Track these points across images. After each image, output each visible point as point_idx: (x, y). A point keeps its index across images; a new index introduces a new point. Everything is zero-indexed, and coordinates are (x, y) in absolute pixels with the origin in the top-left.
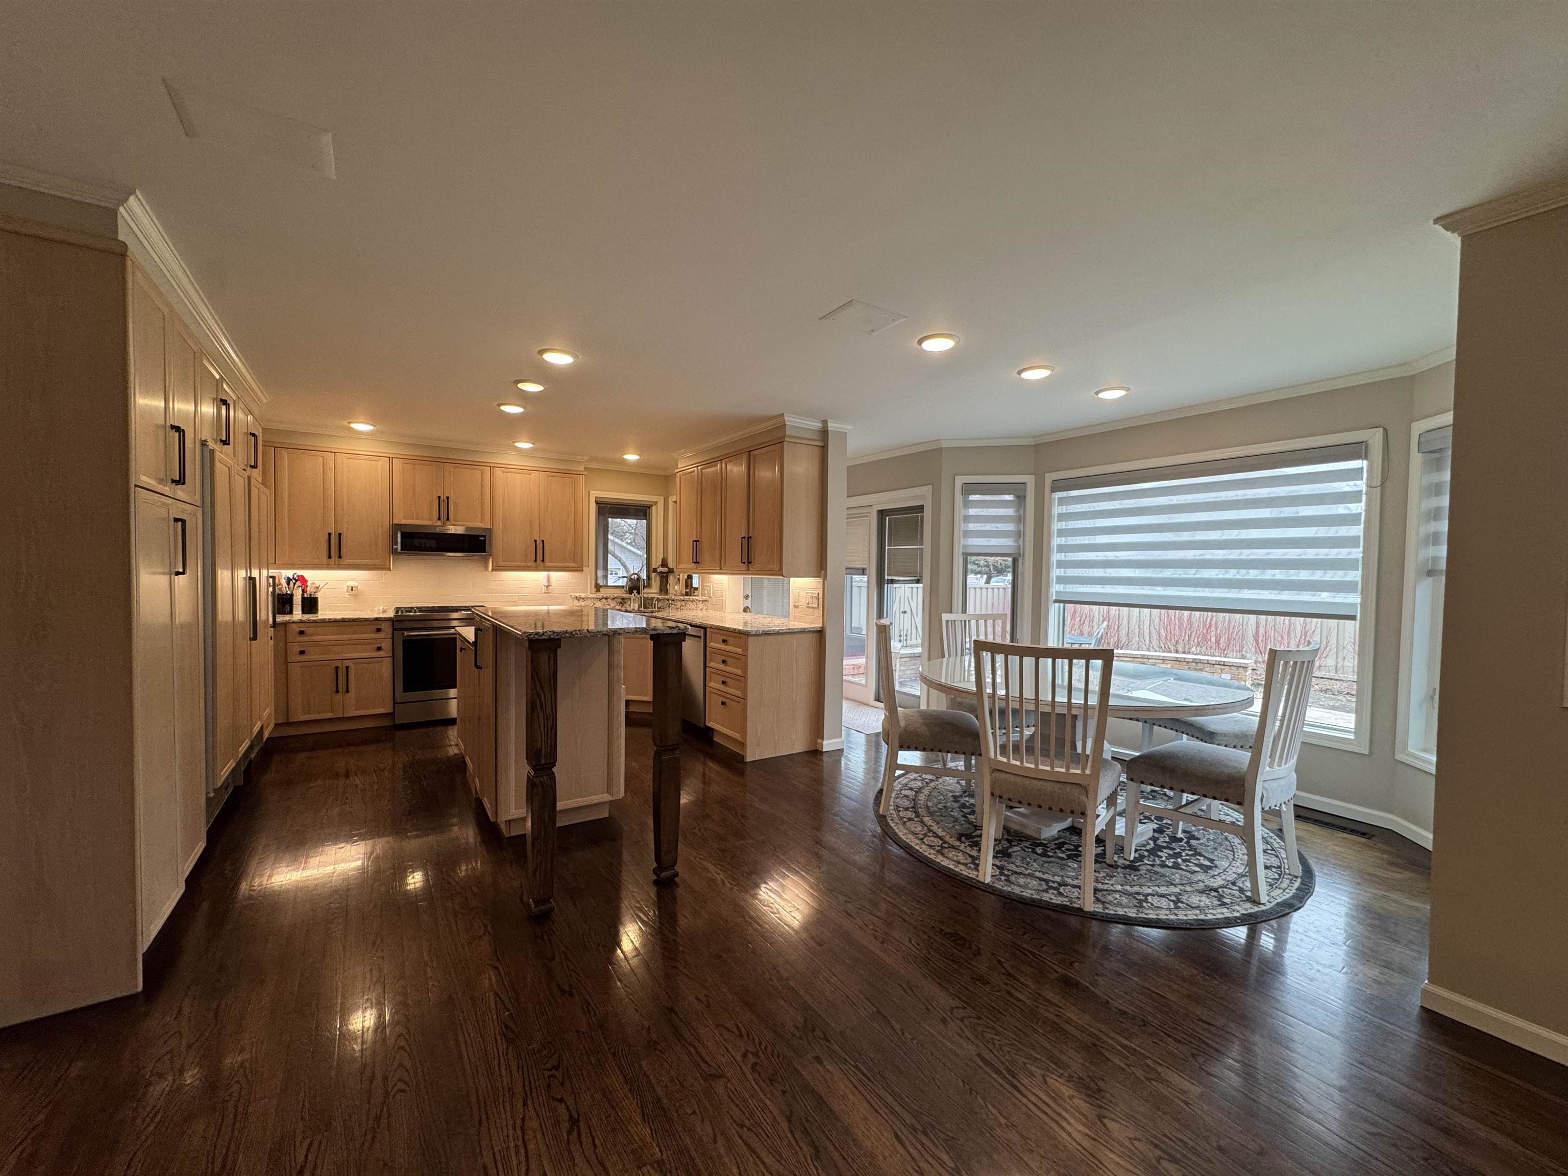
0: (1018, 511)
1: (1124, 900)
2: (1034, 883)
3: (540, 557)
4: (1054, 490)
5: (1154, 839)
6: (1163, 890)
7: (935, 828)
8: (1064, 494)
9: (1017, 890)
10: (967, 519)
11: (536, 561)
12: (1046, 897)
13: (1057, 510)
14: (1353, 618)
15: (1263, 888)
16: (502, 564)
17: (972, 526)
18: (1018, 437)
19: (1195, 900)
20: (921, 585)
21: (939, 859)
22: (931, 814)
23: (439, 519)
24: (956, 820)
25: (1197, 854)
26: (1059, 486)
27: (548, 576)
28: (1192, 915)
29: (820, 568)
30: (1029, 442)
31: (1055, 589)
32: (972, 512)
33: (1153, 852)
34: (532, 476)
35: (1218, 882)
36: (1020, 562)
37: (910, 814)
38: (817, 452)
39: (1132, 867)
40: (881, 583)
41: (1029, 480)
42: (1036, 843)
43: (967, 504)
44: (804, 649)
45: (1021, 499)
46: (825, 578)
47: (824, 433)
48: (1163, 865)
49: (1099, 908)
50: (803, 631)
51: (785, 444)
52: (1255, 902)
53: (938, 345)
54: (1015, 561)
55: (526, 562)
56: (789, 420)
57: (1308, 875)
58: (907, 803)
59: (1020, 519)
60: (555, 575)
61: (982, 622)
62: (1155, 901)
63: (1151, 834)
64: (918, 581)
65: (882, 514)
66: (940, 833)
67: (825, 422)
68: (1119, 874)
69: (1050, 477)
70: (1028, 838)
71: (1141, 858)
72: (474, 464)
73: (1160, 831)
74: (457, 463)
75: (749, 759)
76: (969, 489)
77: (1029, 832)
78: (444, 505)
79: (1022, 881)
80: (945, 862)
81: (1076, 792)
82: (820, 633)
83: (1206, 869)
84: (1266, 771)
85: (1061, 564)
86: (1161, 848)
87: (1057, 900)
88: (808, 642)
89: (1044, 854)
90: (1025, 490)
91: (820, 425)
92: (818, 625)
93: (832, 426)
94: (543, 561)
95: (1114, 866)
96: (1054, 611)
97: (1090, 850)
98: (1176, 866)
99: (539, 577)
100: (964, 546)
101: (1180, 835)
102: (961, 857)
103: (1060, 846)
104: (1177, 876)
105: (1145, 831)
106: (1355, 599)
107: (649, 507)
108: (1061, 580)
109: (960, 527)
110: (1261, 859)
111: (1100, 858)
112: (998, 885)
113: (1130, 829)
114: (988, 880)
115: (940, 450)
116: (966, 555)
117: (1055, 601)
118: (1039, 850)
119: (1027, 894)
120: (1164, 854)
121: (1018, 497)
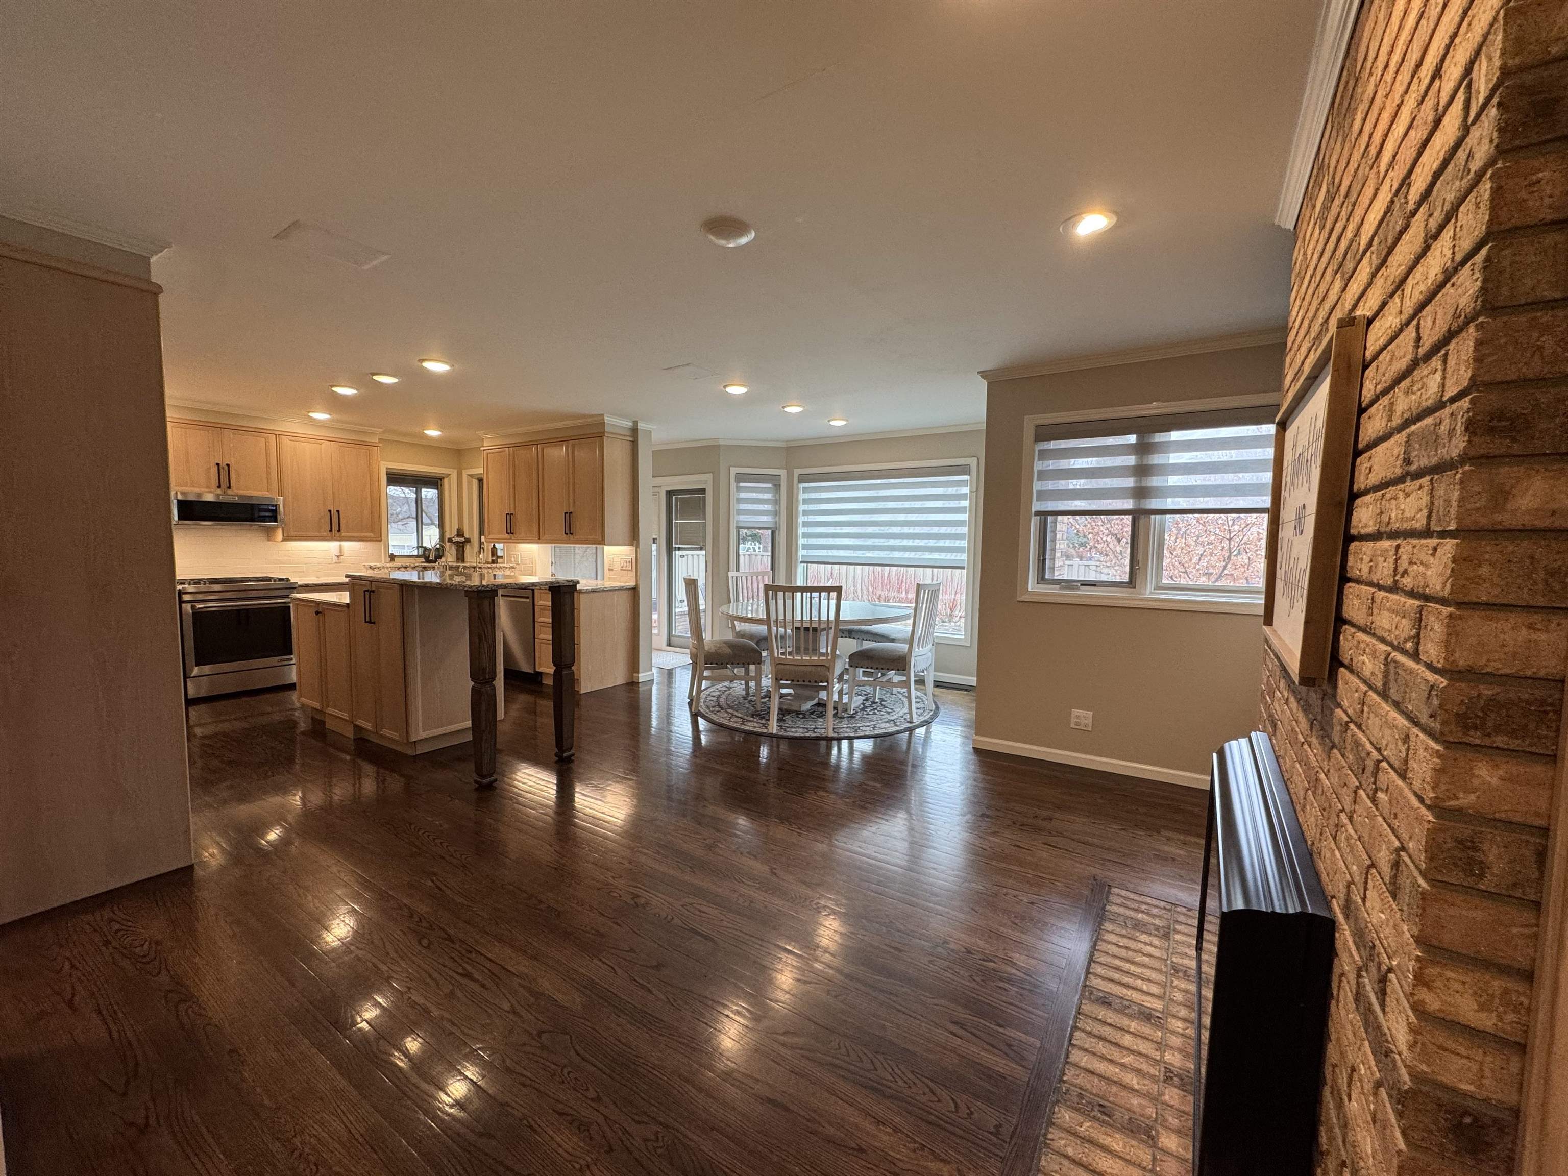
0: (774, 496)
1: (848, 730)
2: (801, 730)
3: (335, 527)
4: (800, 481)
5: (863, 704)
6: (868, 724)
7: (736, 713)
8: (806, 485)
9: (791, 734)
10: (739, 501)
11: (331, 531)
12: (807, 735)
13: (802, 496)
14: (963, 568)
15: (915, 716)
16: (293, 534)
17: (743, 506)
18: (777, 441)
19: (883, 725)
20: (703, 552)
21: (743, 727)
22: (732, 708)
23: (219, 487)
24: (748, 708)
25: (885, 707)
26: (803, 479)
27: (340, 546)
28: (881, 731)
29: (634, 537)
30: (783, 445)
31: (801, 553)
32: (743, 495)
33: (863, 709)
34: (323, 445)
35: (893, 718)
36: (777, 532)
37: (717, 709)
38: (627, 447)
39: (852, 717)
40: (670, 550)
41: (783, 473)
42: (798, 713)
43: (739, 489)
44: (622, 603)
45: (777, 487)
46: (637, 546)
47: (634, 431)
48: (868, 714)
49: (836, 735)
50: (621, 589)
51: (605, 438)
52: (911, 722)
53: (736, 390)
54: (773, 533)
55: (319, 532)
56: (608, 419)
57: (937, 708)
58: (713, 704)
59: (776, 502)
60: (346, 545)
61: (755, 578)
62: (864, 729)
63: (861, 702)
64: (701, 549)
65: (670, 493)
66: (740, 715)
67: (635, 423)
68: (845, 721)
69: (797, 472)
70: (793, 712)
71: (857, 712)
72: (258, 431)
73: (867, 700)
74: (236, 429)
75: (582, 692)
76: (741, 478)
77: (794, 708)
78: (224, 473)
79: (793, 730)
80: (747, 728)
81: (823, 669)
82: (634, 590)
83: (889, 713)
84: (916, 651)
85: (805, 535)
86: (867, 707)
87: (815, 735)
88: (625, 598)
89: (804, 717)
90: (780, 480)
91: (631, 424)
92: (632, 584)
93: (641, 425)
94: (339, 531)
95: (842, 718)
96: (801, 568)
97: (830, 712)
98: (875, 714)
99: (330, 547)
100: (737, 522)
101: (877, 700)
102: (756, 725)
103: (812, 713)
104: (875, 717)
105: (858, 701)
106: (964, 557)
107: (441, 479)
108: (805, 547)
109: (734, 506)
110: (914, 705)
111: (835, 715)
112: (781, 734)
113: (850, 699)
114: (775, 732)
115: (719, 446)
116: (738, 528)
117: (802, 562)
118: (801, 716)
119: (797, 735)
120: (868, 710)
121: (775, 485)
